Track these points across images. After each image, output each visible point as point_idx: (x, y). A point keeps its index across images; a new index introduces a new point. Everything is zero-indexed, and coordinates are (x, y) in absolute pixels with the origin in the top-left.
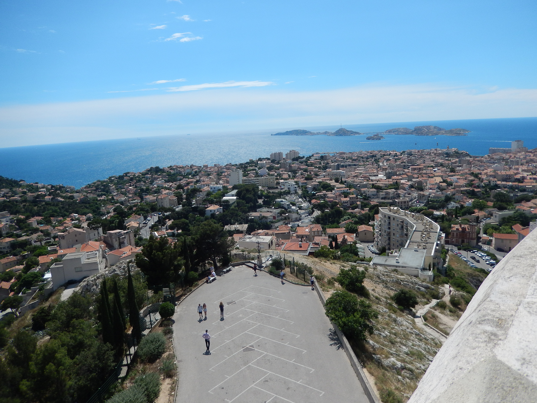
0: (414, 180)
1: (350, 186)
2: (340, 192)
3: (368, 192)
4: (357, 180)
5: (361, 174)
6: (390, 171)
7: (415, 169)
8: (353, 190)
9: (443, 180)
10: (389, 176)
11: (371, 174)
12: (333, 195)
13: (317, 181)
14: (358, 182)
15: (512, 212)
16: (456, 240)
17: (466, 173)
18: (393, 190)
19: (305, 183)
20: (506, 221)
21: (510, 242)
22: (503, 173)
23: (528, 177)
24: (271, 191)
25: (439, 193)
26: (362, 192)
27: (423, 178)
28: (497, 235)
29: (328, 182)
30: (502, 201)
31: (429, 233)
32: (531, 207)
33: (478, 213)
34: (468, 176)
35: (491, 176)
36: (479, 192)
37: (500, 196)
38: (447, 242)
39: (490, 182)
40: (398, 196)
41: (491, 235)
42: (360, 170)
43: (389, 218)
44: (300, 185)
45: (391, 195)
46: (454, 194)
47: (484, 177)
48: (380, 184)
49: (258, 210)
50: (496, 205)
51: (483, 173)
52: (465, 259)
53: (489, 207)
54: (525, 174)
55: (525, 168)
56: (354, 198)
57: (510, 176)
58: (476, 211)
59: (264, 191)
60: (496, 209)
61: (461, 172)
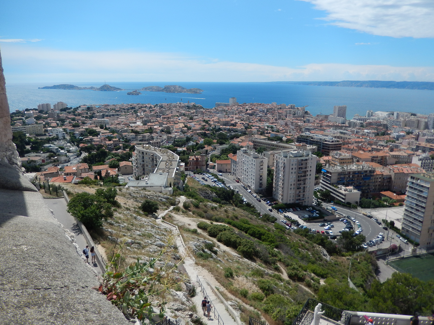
0: (164, 126)
1: (113, 131)
2: (105, 136)
3: (129, 135)
4: (119, 127)
5: (122, 121)
6: (146, 119)
7: (165, 118)
8: (115, 134)
9: (185, 125)
10: (145, 123)
11: (131, 122)
12: (98, 140)
13: (84, 127)
14: (120, 128)
15: (228, 146)
16: (193, 167)
17: (200, 120)
18: (149, 134)
19: (73, 130)
20: (224, 152)
21: (226, 166)
22: (224, 120)
23: (239, 123)
24: (39, 138)
25: (182, 135)
26: (124, 136)
27: (170, 124)
28: (218, 161)
29: (94, 128)
30: (222, 139)
31: (171, 161)
32: (239, 142)
33: (207, 148)
34: (201, 122)
35: (216, 122)
36: (209, 133)
37: (221, 135)
38: (186, 170)
39: (215, 126)
40: (152, 138)
41: (215, 162)
42: (122, 119)
43: (143, 153)
44: (68, 131)
45: (147, 138)
46: (193, 136)
47: (212, 123)
48: (138, 129)
49: (26, 155)
50: (219, 142)
51: (211, 120)
52: (198, 180)
53: (214, 143)
54: (237, 121)
55: (237, 116)
56: (117, 141)
57: (228, 122)
58: (206, 146)
59: (31, 138)
60: (218, 144)
61: (197, 120)
